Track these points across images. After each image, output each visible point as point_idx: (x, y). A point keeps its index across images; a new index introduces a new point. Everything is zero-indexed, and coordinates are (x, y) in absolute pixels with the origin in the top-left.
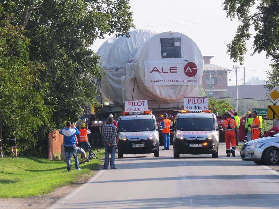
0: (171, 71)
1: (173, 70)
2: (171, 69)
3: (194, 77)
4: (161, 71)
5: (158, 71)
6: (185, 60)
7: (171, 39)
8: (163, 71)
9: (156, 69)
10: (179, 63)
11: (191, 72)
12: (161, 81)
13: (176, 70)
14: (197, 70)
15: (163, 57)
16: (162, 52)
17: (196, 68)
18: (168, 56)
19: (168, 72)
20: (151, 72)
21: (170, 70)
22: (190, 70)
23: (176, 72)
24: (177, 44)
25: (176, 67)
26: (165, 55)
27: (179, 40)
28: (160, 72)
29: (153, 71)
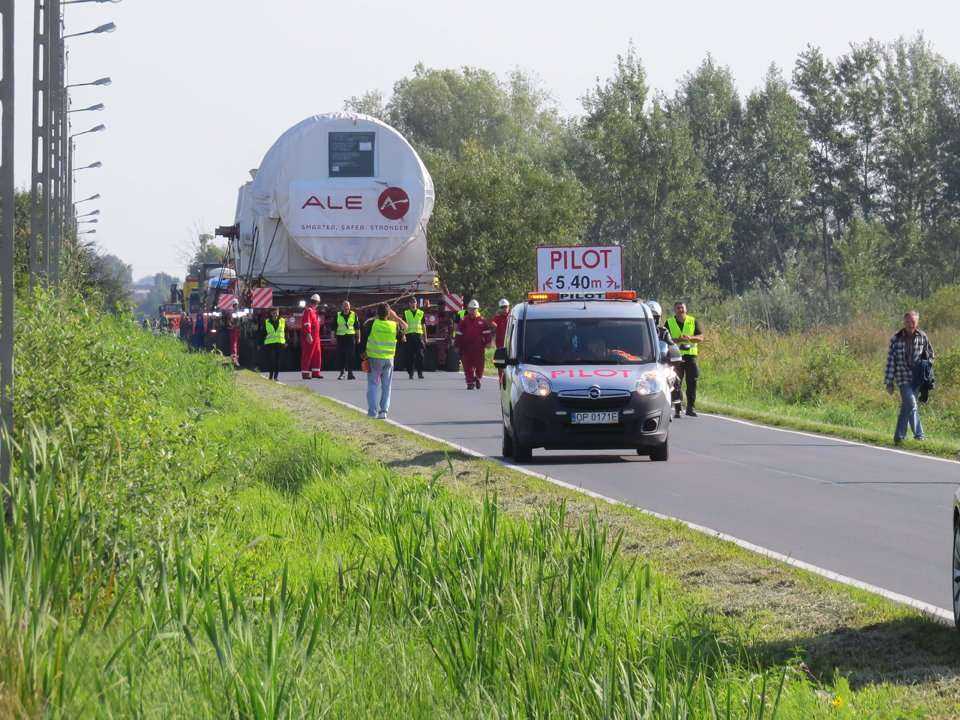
0: (350, 205)
1: (352, 203)
2: (349, 200)
3: (399, 220)
4: (325, 204)
5: (319, 204)
6: (383, 182)
7: (351, 135)
8: (331, 205)
9: (313, 201)
10: (367, 189)
11: (395, 208)
12: (325, 227)
13: (360, 203)
14: (408, 203)
15: (332, 174)
16: (331, 163)
17: (406, 201)
18: (344, 173)
19: (341, 208)
20: (302, 208)
21: (347, 202)
22: (393, 205)
23: (360, 208)
24: (364, 146)
25: (360, 197)
26: (336, 169)
27: (370, 137)
28: (324, 208)
29: (308, 203)
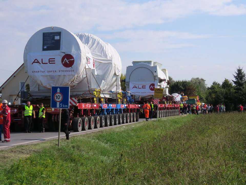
0: (50, 62)
1: (51, 61)
2: (50, 60)
3: (71, 67)
4: (41, 62)
5: (38, 62)
6: (63, 52)
7: (51, 33)
8: (43, 63)
9: (36, 61)
10: (57, 55)
11: (68, 63)
12: (41, 72)
13: (54, 61)
14: (74, 61)
15: (44, 50)
16: (44, 45)
17: (73, 59)
18: (48, 49)
19: (47, 63)
20: (32, 64)
21: (49, 61)
22: (67, 61)
23: (55, 63)
24: (57, 38)
25: (54, 59)
26: (45, 47)
27: (59, 34)
28: (40, 64)
29: (34, 62)
